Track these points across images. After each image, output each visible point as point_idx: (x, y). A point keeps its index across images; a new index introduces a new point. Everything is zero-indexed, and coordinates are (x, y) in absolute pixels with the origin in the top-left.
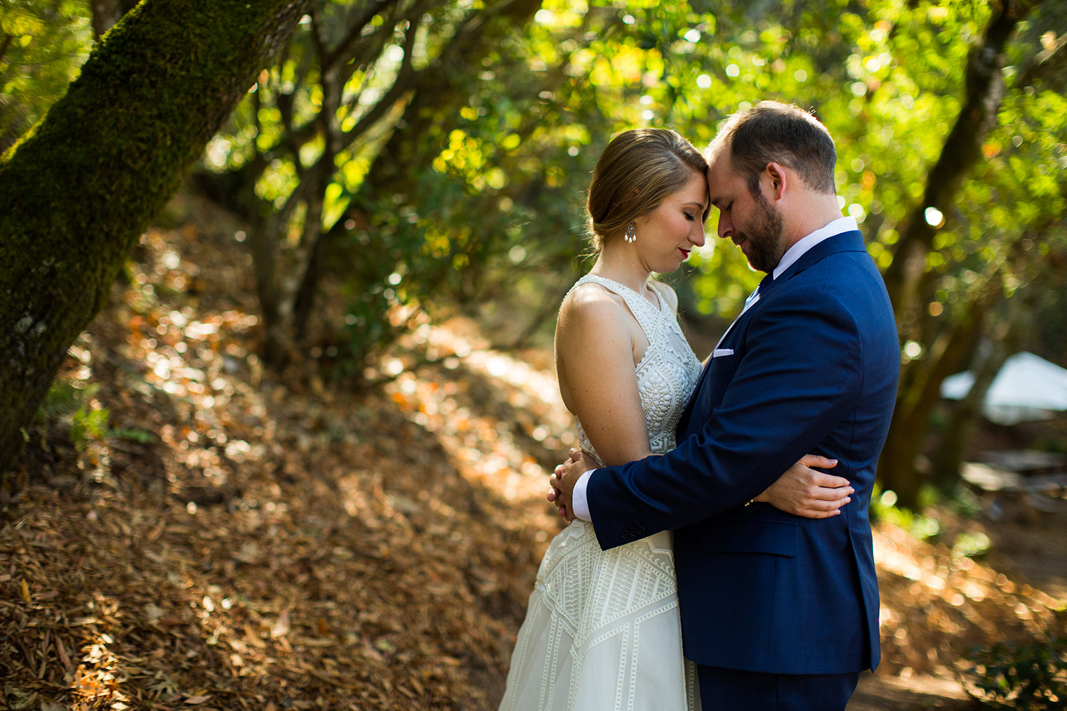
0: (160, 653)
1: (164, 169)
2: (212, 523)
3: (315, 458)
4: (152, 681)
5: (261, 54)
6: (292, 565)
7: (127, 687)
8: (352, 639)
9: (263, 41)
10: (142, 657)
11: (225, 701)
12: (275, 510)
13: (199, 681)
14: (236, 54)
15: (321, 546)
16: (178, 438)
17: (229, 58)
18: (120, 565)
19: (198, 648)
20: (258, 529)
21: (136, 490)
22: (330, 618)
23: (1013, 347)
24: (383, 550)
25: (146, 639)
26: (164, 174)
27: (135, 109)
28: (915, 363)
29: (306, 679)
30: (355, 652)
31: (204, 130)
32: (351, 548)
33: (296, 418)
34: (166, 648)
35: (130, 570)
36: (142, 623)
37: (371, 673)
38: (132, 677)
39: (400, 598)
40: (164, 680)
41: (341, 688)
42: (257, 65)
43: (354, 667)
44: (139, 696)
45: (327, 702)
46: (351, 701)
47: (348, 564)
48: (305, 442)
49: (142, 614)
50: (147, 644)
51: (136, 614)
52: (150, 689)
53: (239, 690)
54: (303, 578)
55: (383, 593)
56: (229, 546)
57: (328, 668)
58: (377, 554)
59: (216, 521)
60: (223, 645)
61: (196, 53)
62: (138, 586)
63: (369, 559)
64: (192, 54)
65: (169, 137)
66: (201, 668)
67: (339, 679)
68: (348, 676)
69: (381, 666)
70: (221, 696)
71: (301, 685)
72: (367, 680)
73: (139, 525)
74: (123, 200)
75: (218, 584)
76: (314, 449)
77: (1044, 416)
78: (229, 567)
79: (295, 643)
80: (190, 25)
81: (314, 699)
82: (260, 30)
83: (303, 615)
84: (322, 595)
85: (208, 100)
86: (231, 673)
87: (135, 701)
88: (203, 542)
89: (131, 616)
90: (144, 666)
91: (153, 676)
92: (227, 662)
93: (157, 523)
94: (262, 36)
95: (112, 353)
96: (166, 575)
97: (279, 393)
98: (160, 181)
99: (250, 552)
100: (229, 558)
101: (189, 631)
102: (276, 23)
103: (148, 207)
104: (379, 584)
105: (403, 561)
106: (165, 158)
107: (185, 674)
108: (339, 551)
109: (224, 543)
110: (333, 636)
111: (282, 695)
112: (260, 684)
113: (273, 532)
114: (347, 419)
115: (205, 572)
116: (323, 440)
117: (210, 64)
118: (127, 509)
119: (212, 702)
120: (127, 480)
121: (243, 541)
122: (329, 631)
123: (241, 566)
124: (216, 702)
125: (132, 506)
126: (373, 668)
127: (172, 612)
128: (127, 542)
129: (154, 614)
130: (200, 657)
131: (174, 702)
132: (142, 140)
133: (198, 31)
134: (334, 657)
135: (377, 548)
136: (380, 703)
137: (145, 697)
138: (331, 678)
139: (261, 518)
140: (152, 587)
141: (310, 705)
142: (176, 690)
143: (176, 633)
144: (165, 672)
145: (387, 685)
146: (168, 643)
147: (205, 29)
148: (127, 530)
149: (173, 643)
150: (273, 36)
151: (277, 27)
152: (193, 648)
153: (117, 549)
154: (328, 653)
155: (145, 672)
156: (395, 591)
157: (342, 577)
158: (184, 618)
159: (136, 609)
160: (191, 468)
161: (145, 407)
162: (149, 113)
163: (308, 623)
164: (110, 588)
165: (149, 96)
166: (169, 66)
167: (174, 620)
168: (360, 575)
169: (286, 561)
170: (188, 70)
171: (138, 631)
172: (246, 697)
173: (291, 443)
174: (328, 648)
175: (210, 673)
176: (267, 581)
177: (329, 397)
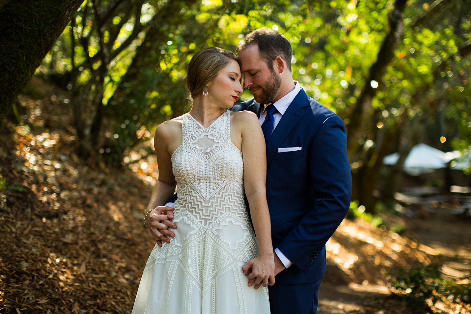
0: (27, 282)
1: (24, 70)
2: (52, 226)
3: (101, 197)
4: (23, 294)
5: (65, 19)
6: (88, 243)
7: (12, 297)
8: (114, 274)
9: (65, 14)
10: (19, 284)
11: (56, 302)
12: (81, 219)
13: (44, 294)
14: (54, 19)
15: (101, 234)
16: (38, 190)
17: (50, 21)
18: (10, 245)
19: (44, 280)
20: (73, 228)
21: (19, 213)
22: (104, 265)
23: (416, 142)
24: (129, 236)
25: (21, 276)
26: (23, 73)
27: (9, 45)
28: (371, 149)
29: (93, 291)
30: (115, 280)
31: (41, 53)
32: (115, 235)
33: (92, 180)
34: (30, 280)
35: (15, 247)
36: (19, 270)
37: (121, 288)
38: (14, 293)
39: (136, 256)
40: (28, 294)
41: (108, 295)
42: (63, 24)
43: (114, 286)
44: (17, 301)
45: (101, 301)
46: (112, 300)
47: (113, 242)
48: (96, 190)
49: (19, 266)
50: (21, 278)
51: (17, 266)
52: (22, 298)
53: (62, 297)
54: (92, 249)
55: (129, 254)
56: (60, 236)
57: (103, 287)
58: (126, 237)
59: (55, 225)
60: (56, 278)
61: (35, 19)
62: (18, 254)
63: (122, 239)
64: (34, 20)
65: (25, 57)
66: (46, 288)
67: (107, 291)
68: (111, 290)
69: (127, 285)
70: (54, 300)
71: (90, 295)
72: (120, 291)
73: (19, 227)
74: (6, 85)
75: (55, 252)
76: (100, 193)
77: (431, 171)
78: (60, 244)
79: (88, 276)
80: (32, 7)
81: (96, 300)
82: (64, 9)
83: (92, 264)
84: (101, 256)
85: (42, 40)
86: (59, 290)
87: (14, 303)
88: (48, 234)
89: (14, 267)
90: (19, 288)
91: (24, 292)
92: (57, 285)
93: (28, 227)
94: (64, 11)
95: (10, 154)
96: (31, 249)
97: (85, 169)
98: (22, 76)
99: (69, 238)
100: (60, 241)
101: (40, 272)
102: (70, 5)
103: (17, 88)
104: (127, 250)
105: (138, 240)
106: (23, 66)
107: (38, 291)
108: (109, 237)
109: (57, 234)
110: (105, 273)
111: (82, 299)
112: (71, 294)
113: (80, 229)
114: (116, 180)
115: (49, 247)
116: (104, 189)
117: (42, 24)
118: (14, 221)
119: (49, 302)
120: (15, 209)
121: (66, 234)
122: (104, 271)
123: (65, 244)
124: (51, 303)
125: (17, 220)
126: (123, 286)
127: (33, 265)
128: (14, 235)
129: (25, 265)
130: (45, 283)
131: (32, 303)
132: (13, 58)
133: (36, 10)
134: (105, 282)
135: (126, 235)
136: (126, 301)
137: (19, 301)
138: (104, 291)
139: (75, 223)
140: (25, 254)
141: (94, 303)
142: (34, 298)
143: (34, 273)
144: (29, 290)
145: (129, 293)
146: (31, 278)
147: (39, 9)
148: (14, 230)
149: (33, 278)
150: (70, 11)
151: (71, 7)
152: (42, 280)
153: (9, 239)
154: (103, 280)
155: (20, 291)
156: (134, 253)
157: (110, 248)
158: (38, 267)
159: (17, 264)
160: (44, 202)
161: (24, 177)
162: (15, 46)
163: (94, 268)
164: (5, 255)
165: (15, 39)
166: (23, 25)
167: (34, 268)
168: (118, 246)
169: (85, 241)
170: (32, 27)
171: (17, 273)
172: (65, 301)
173: (89, 191)
174: (103, 278)
175: (49, 290)
176: (77, 251)
177: (108, 171)
